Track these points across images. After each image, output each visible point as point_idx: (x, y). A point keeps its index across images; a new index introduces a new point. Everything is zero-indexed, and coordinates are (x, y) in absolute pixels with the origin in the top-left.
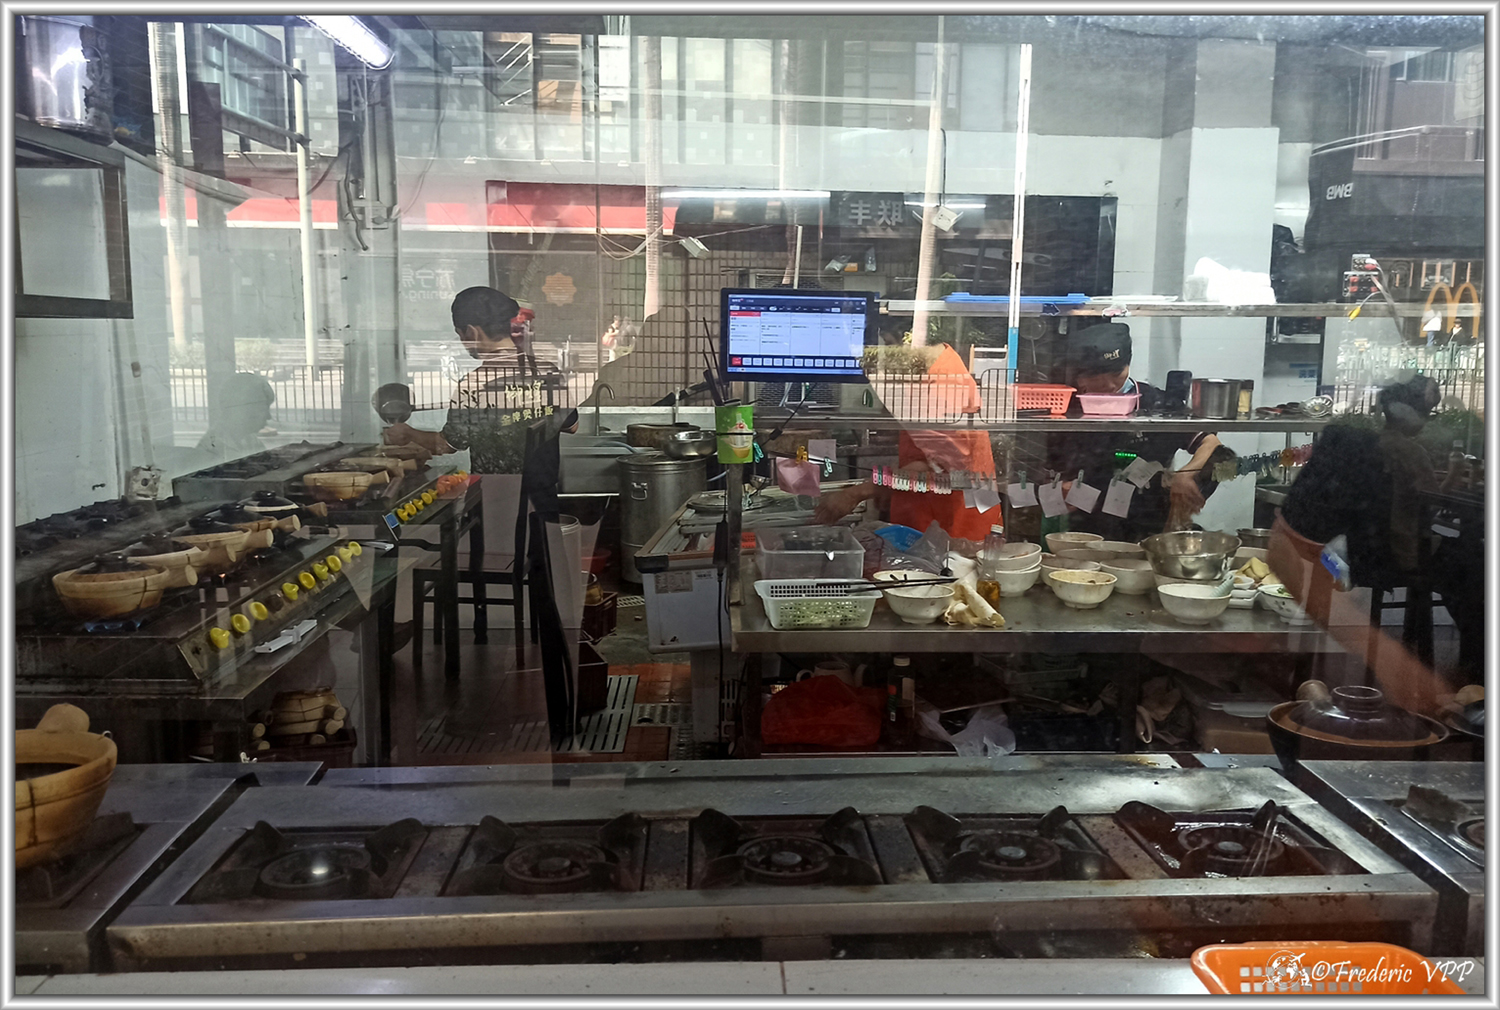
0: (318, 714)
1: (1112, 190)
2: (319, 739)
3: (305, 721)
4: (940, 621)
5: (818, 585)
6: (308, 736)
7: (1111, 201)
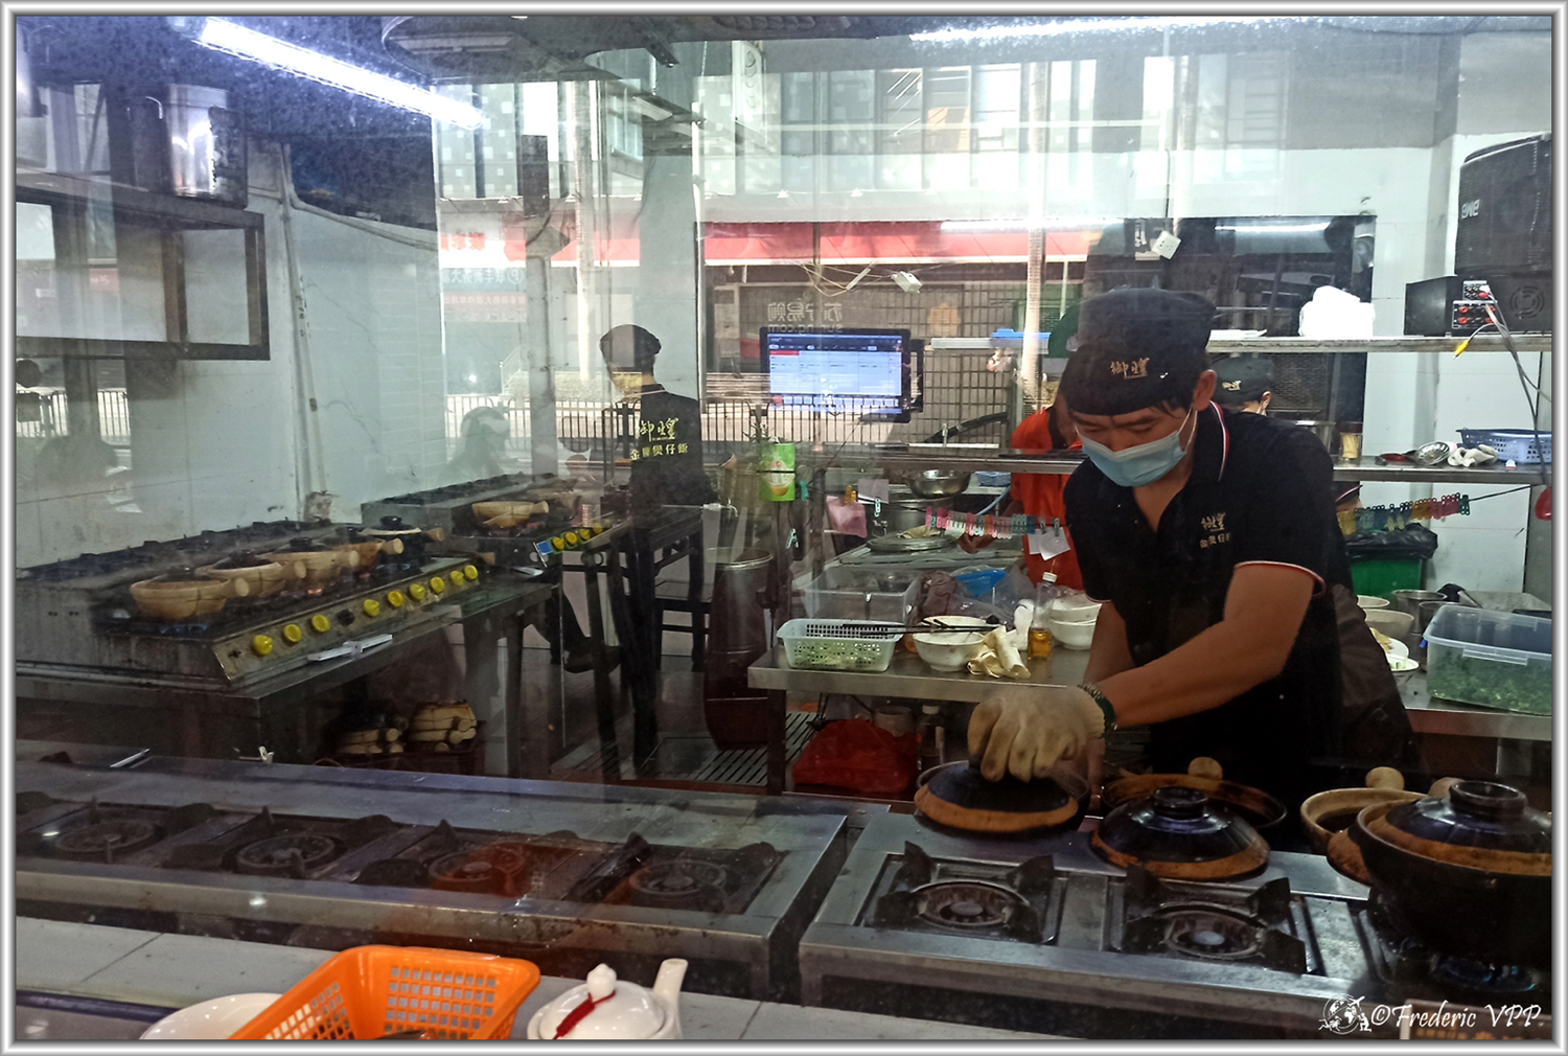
0: (447, 724)
1: (1369, 207)
2: (444, 747)
3: (434, 730)
4: (964, 670)
5: (845, 626)
6: (436, 742)
7: (1368, 219)
